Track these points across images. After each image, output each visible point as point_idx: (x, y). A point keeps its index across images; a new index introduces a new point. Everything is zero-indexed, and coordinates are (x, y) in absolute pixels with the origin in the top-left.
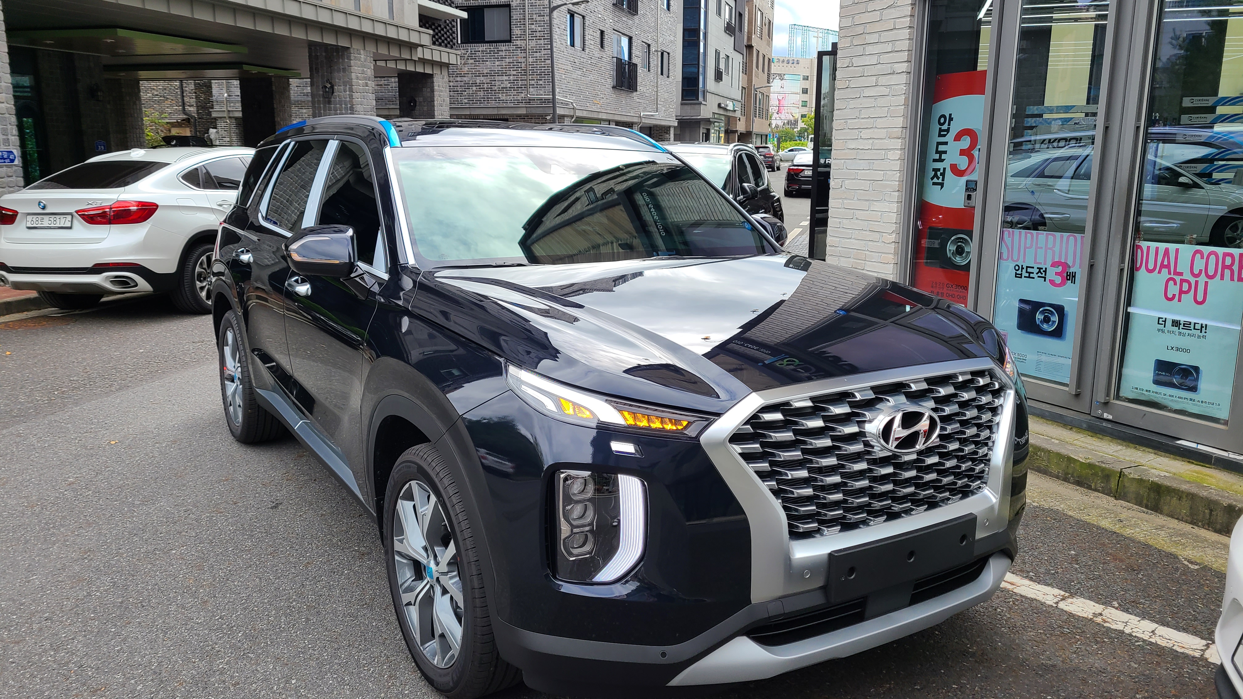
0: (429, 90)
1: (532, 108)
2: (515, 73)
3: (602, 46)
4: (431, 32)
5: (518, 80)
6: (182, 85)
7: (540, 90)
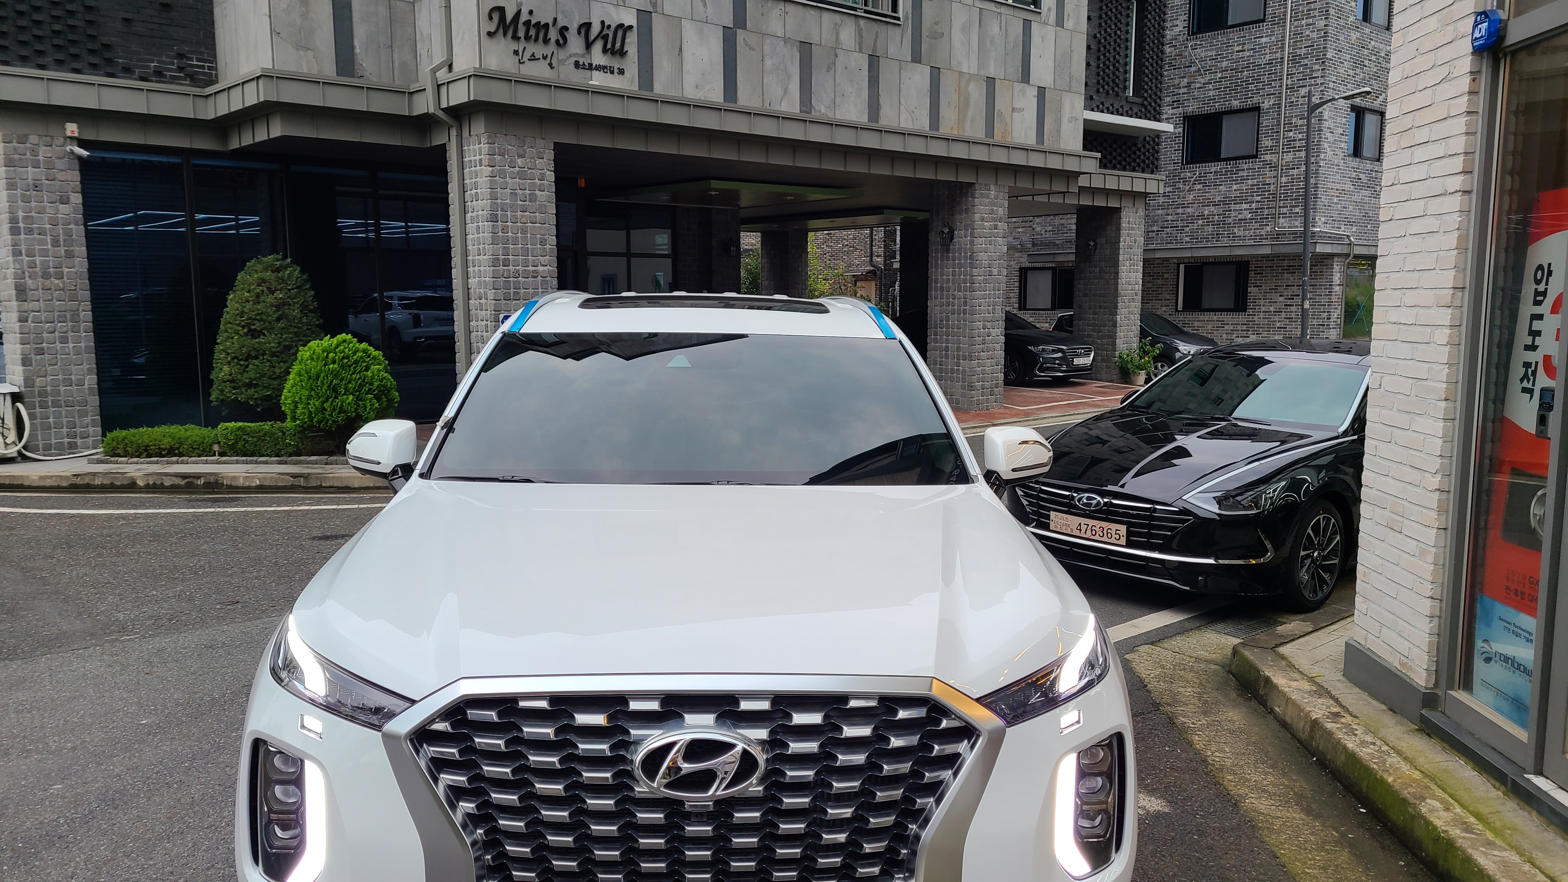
0: (1114, 228)
1: (1280, 246)
2: (1259, 198)
4: (1099, 155)
5: (1263, 208)
6: (872, 233)
7: (1295, 220)
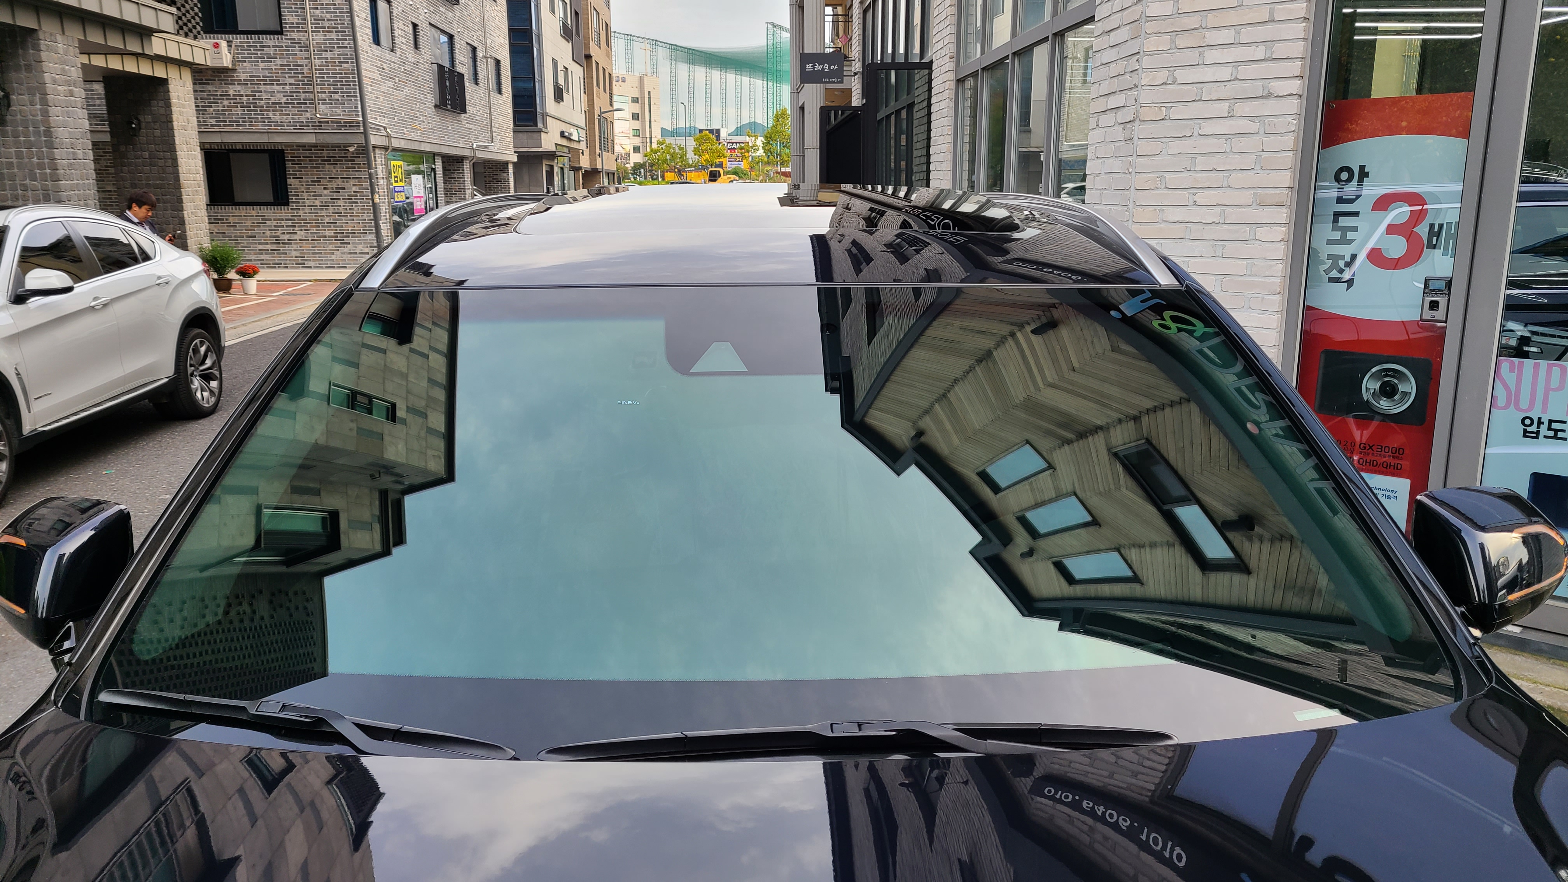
0: (162, 104)
1: (325, 135)
2: (292, 81)
3: (416, 46)
4: (175, 11)
5: (300, 92)
7: (336, 107)
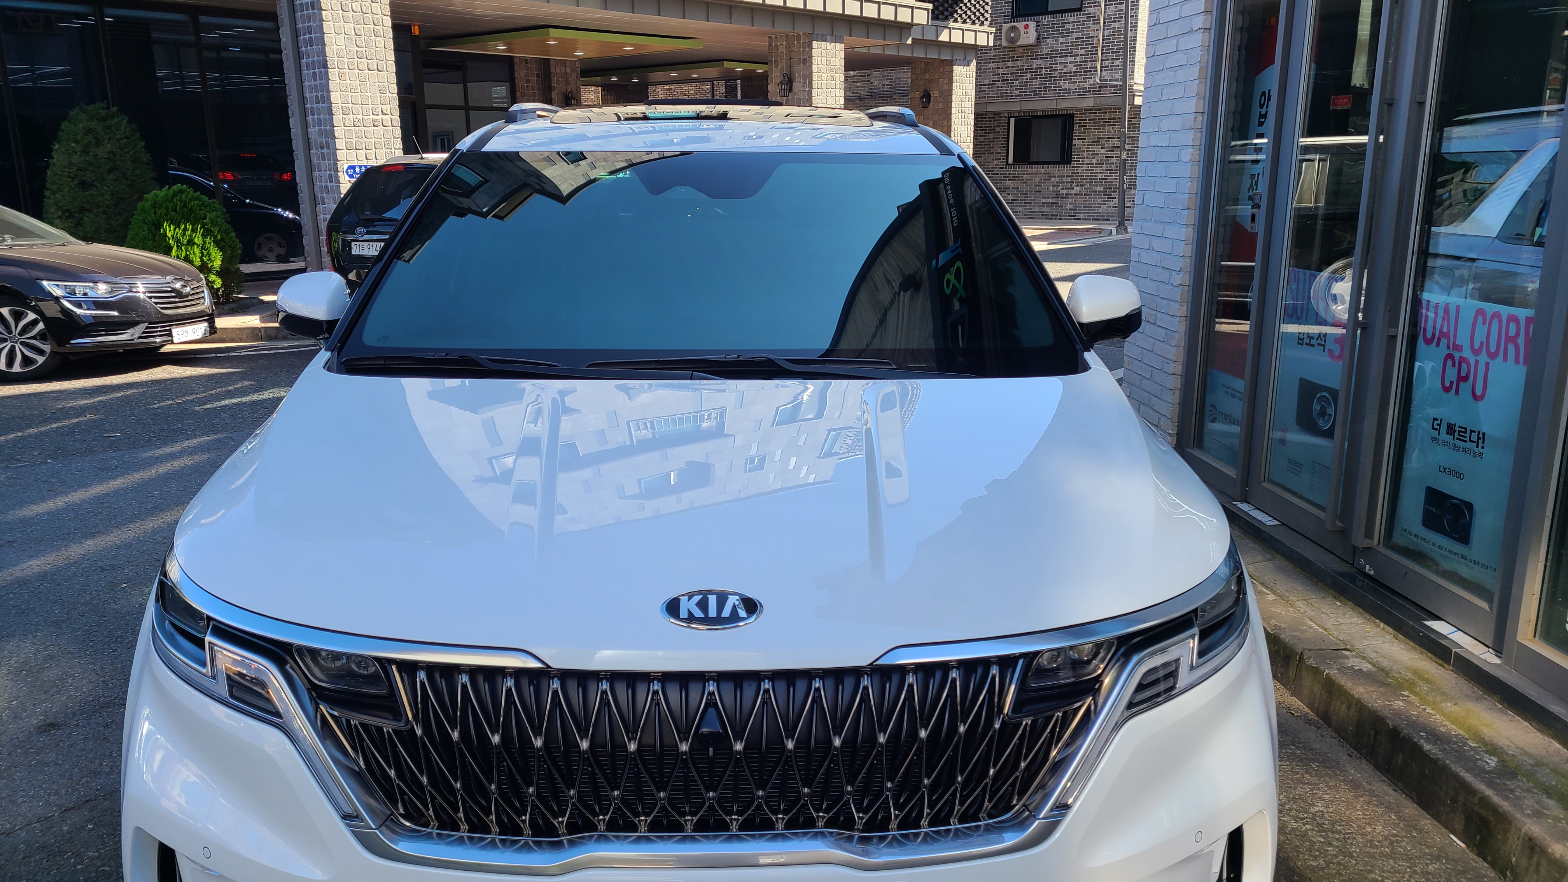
0: (946, 81)
1: (1102, 99)
2: (1083, 52)
4: (930, 6)
5: (1087, 61)
